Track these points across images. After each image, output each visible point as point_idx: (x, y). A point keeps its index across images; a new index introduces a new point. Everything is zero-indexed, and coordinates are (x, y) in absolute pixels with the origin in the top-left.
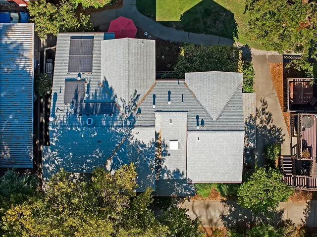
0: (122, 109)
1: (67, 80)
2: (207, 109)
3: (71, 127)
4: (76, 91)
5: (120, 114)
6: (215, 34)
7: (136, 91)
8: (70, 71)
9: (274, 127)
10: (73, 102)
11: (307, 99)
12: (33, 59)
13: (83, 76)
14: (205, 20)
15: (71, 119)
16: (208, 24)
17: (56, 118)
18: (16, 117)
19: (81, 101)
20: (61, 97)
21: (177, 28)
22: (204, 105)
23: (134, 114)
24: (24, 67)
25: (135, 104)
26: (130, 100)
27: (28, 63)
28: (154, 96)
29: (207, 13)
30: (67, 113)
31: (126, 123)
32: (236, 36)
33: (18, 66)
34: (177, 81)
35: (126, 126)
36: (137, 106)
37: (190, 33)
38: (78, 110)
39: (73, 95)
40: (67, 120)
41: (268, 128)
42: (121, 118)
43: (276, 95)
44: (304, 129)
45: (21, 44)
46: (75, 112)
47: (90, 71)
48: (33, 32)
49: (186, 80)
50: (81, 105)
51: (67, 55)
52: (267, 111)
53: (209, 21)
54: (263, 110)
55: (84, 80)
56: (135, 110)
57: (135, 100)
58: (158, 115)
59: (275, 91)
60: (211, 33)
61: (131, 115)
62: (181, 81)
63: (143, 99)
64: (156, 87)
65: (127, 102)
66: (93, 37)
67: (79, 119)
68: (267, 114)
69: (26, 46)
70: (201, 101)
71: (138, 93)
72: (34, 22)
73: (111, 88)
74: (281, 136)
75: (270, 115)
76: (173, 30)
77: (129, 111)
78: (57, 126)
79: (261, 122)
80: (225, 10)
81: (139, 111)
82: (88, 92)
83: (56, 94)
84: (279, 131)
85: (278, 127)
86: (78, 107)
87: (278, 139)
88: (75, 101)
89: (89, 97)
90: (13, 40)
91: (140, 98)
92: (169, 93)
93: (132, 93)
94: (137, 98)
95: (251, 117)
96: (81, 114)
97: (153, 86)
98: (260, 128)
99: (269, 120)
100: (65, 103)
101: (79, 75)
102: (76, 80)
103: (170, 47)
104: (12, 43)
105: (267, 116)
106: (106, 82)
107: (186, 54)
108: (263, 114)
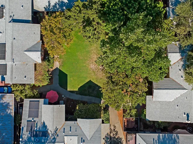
0: (51, 135)
1: (28, 121)
2: (86, 135)
3: (29, 142)
4: (31, 126)
5: (50, 137)
6: (93, 96)
7: (56, 127)
8: (29, 117)
9: (119, 137)
10: (30, 131)
11: (133, 126)
12: (13, 109)
13: (35, 119)
14: (89, 90)
15: (29, 139)
16: (90, 92)
17: (23, 139)
18: (6, 134)
19: (34, 131)
20: (25, 129)
21: (77, 94)
22: (85, 133)
23: (56, 137)
24: (10, 113)
25: (56, 133)
26: (54, 131)
27: (11, 111)
28: (64, 129)
29: (90, 87)
30: (27, 136)
31: (52, 141)
32: (102, 97)
33: (7, 112)
34: (74, 122)
35: (52, 142)
36: (57, 133)
37: (82, 96)
38: (32, 135)
39: (30, 128)
40: (27, 140)
41: (116, 137)
42: (50, 139)
43: (120, 123)
44: (129, 141)
45: (9, 103)
46: (31, 136)
47: (37, 117)
48: (14, 98)
49: (78, 122)
50: (34, 133)
51: (28, 109)
52: (116, 130)
53: (91, 91)
54: (114, 130)
55: (35, 121)
56: (56, 135)
57: (56, 131)
58: (65, 137)
59: (119, 121)
60: (92, 96)
61: (54, 137)
62: (76, 122)
63: (60, 130)
64: (65, 125)
65: (52, 132)
66: (39, 101)
67: (33, 139)
68: (116, 131)
69: (11, 104)
70: (84, 131)
71: (57, 128)
72: (14, 93)
73: (46, 125)
74: (122, 141)
75: (117, 132)
76: (75, 94)
77: (53, 136)
78: (23, 142)
79: (113, 135)
80: (98, 86)
81: (58, 136)
82: (36, 127)
83: (23, 127)
84: (121, 139)
85: (121, 137)
86: (32, 134)
87: (121, 143)
88: (31, 131)
89: (37, 129)
90: (5, 101)
91: (58, 130)
92: (71, 127)
93: (55, 128)
94: (57, 130)
95: (108, 134)
96: (33, 137)
97: (64, 124)
98: (113, 137)
99: (117, 134)
100: (27, 132)
101: (33, 119)
102: (31, 121)
103: (73, 102)
104: (5, 103)
105: (116, 132)
106: (44, 123)
107: (79, 108)
108: (114, 131)
